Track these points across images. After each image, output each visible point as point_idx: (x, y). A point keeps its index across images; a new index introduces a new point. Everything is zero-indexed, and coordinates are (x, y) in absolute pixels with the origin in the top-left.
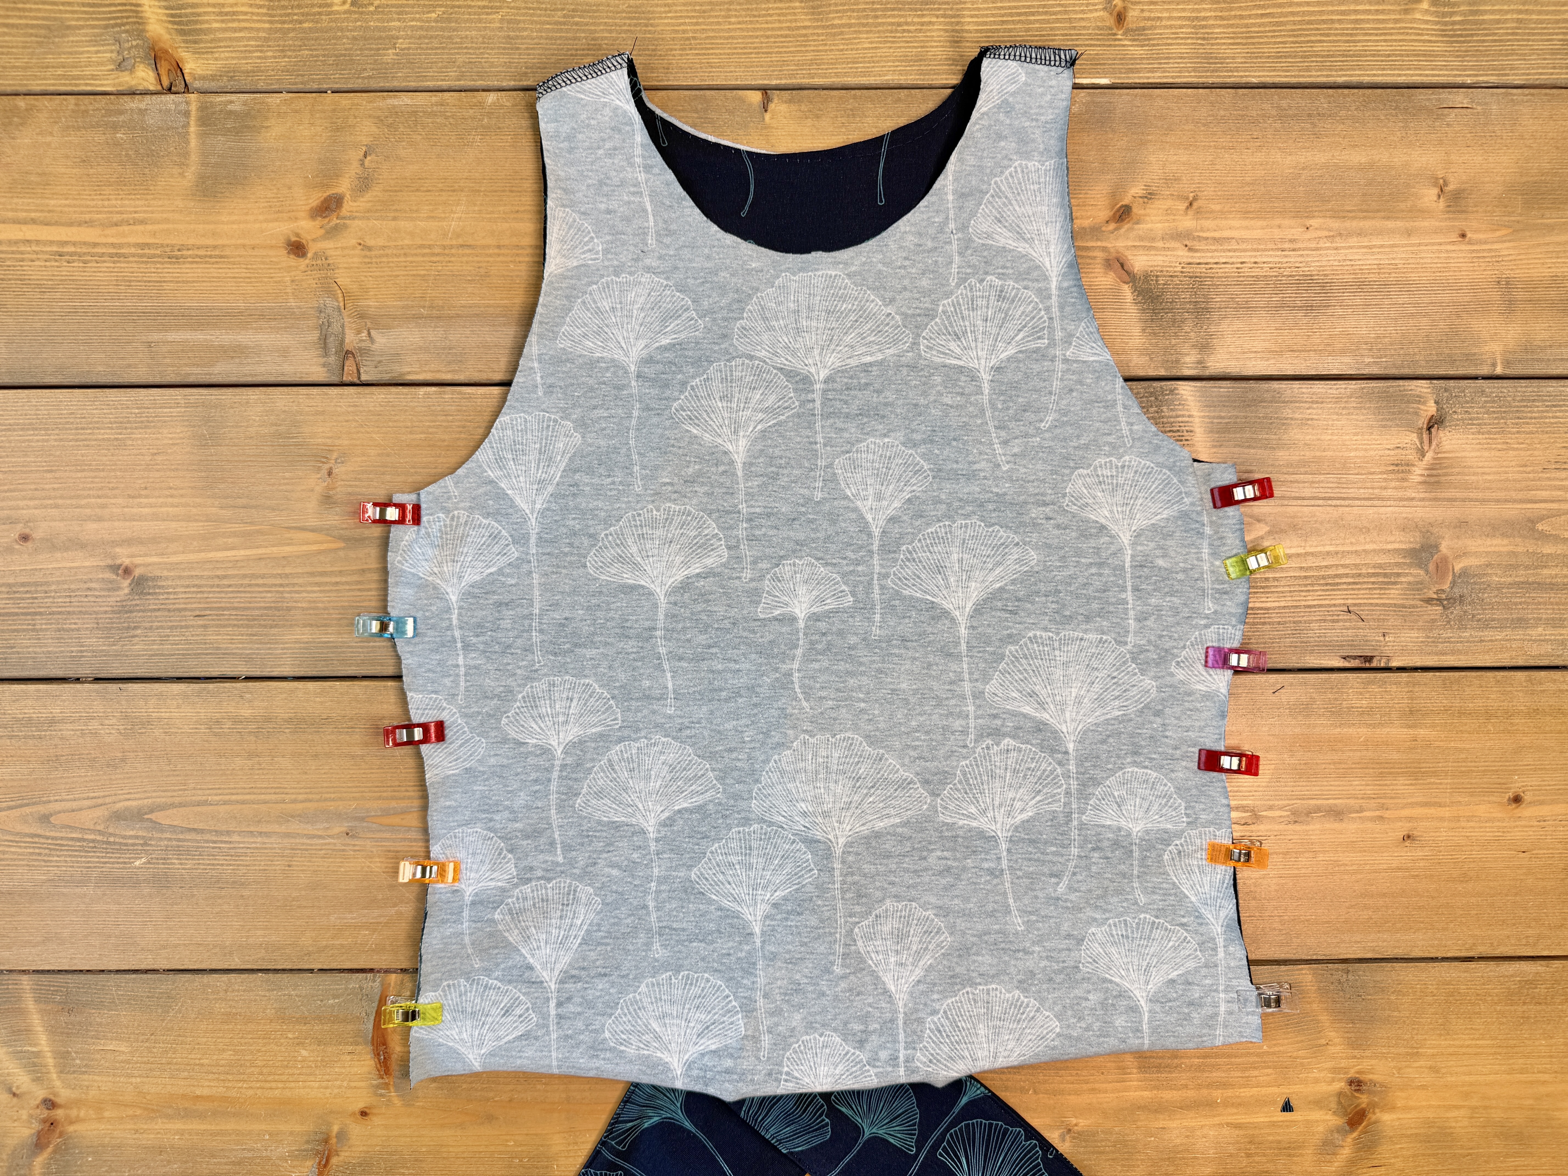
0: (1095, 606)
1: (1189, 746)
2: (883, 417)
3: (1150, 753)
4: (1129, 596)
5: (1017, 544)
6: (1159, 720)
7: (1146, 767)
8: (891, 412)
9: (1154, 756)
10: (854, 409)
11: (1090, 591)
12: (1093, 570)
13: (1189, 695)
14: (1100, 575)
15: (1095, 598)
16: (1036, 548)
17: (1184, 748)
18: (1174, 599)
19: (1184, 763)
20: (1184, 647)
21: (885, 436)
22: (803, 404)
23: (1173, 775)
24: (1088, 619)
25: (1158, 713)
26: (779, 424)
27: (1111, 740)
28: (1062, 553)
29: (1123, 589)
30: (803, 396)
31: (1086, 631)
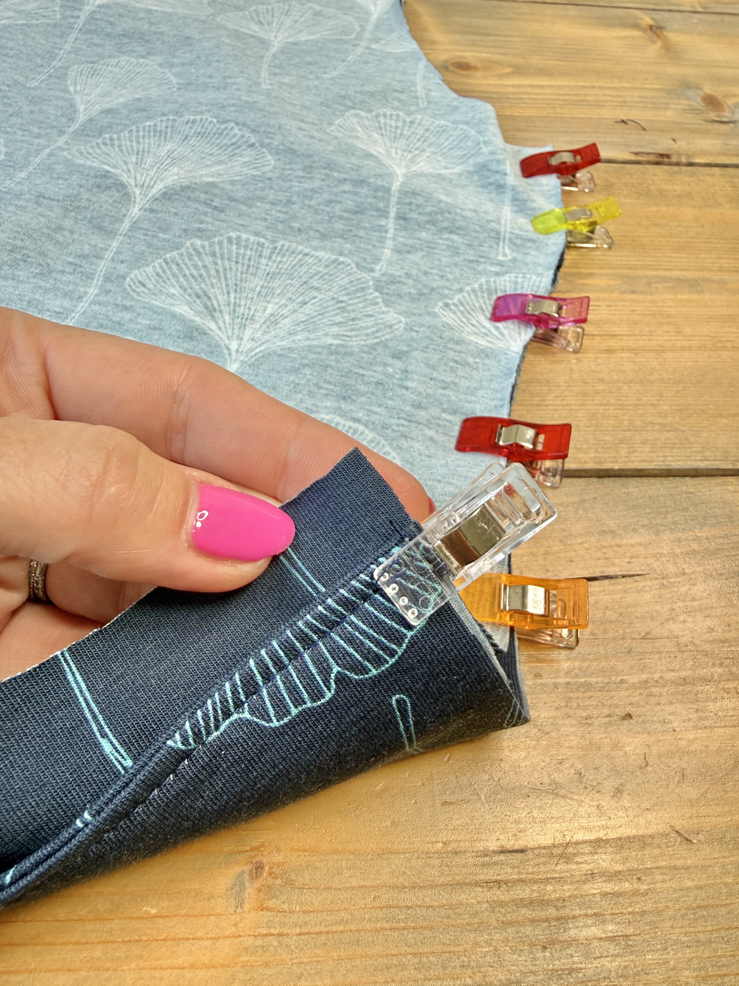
0: (339, 226)
1: (444, 411)
2: (148, 41)
3: (371, 403)
4: (391, 224)
5: (252, 145)
6: (398, 364)
7: (359, 421)
8: (158, 39)
9: (376, 409)
10: (118, 30)
11: (337, 209)
12: (347, 187)
13: (458, 343)
14: (356, 194)
15: (341, 218)
16: (276, 152)
17: (435, 412)
18: (455, 237)
19: (430, 433)
20: (461, 290)
21: (143, 57)
22: (64, 18)
23: (404, 444)
24: (323, 237)
25: (398, 356)
26: (29, 26)
27: (307, 371)
28: (307, 162)
29: (383, 213)
30: (68, 13)
31: (315, 249)
